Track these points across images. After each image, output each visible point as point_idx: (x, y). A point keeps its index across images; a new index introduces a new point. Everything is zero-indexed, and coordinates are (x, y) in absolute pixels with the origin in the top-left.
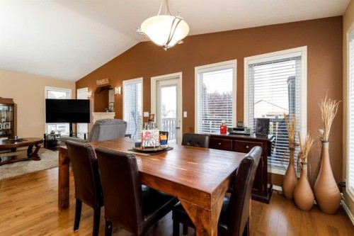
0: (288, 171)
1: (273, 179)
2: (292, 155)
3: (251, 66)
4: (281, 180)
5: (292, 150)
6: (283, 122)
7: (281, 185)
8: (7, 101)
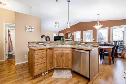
0: (122, 52)
1: (118, 54)
2: (123, 48)
3: (112, 29)
4: (120, 54)
5: (123, 47)
6: (121, 42)
7: (120, 55)
8: (48, 37)
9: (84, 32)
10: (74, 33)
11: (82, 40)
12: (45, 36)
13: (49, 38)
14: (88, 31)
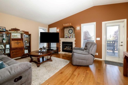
8: (27, 33)
9: (103, 23)
10: (80, 28)
11: (99, 39)
12: (19, 30)
13: (30, 35)
14: (113, 23)
